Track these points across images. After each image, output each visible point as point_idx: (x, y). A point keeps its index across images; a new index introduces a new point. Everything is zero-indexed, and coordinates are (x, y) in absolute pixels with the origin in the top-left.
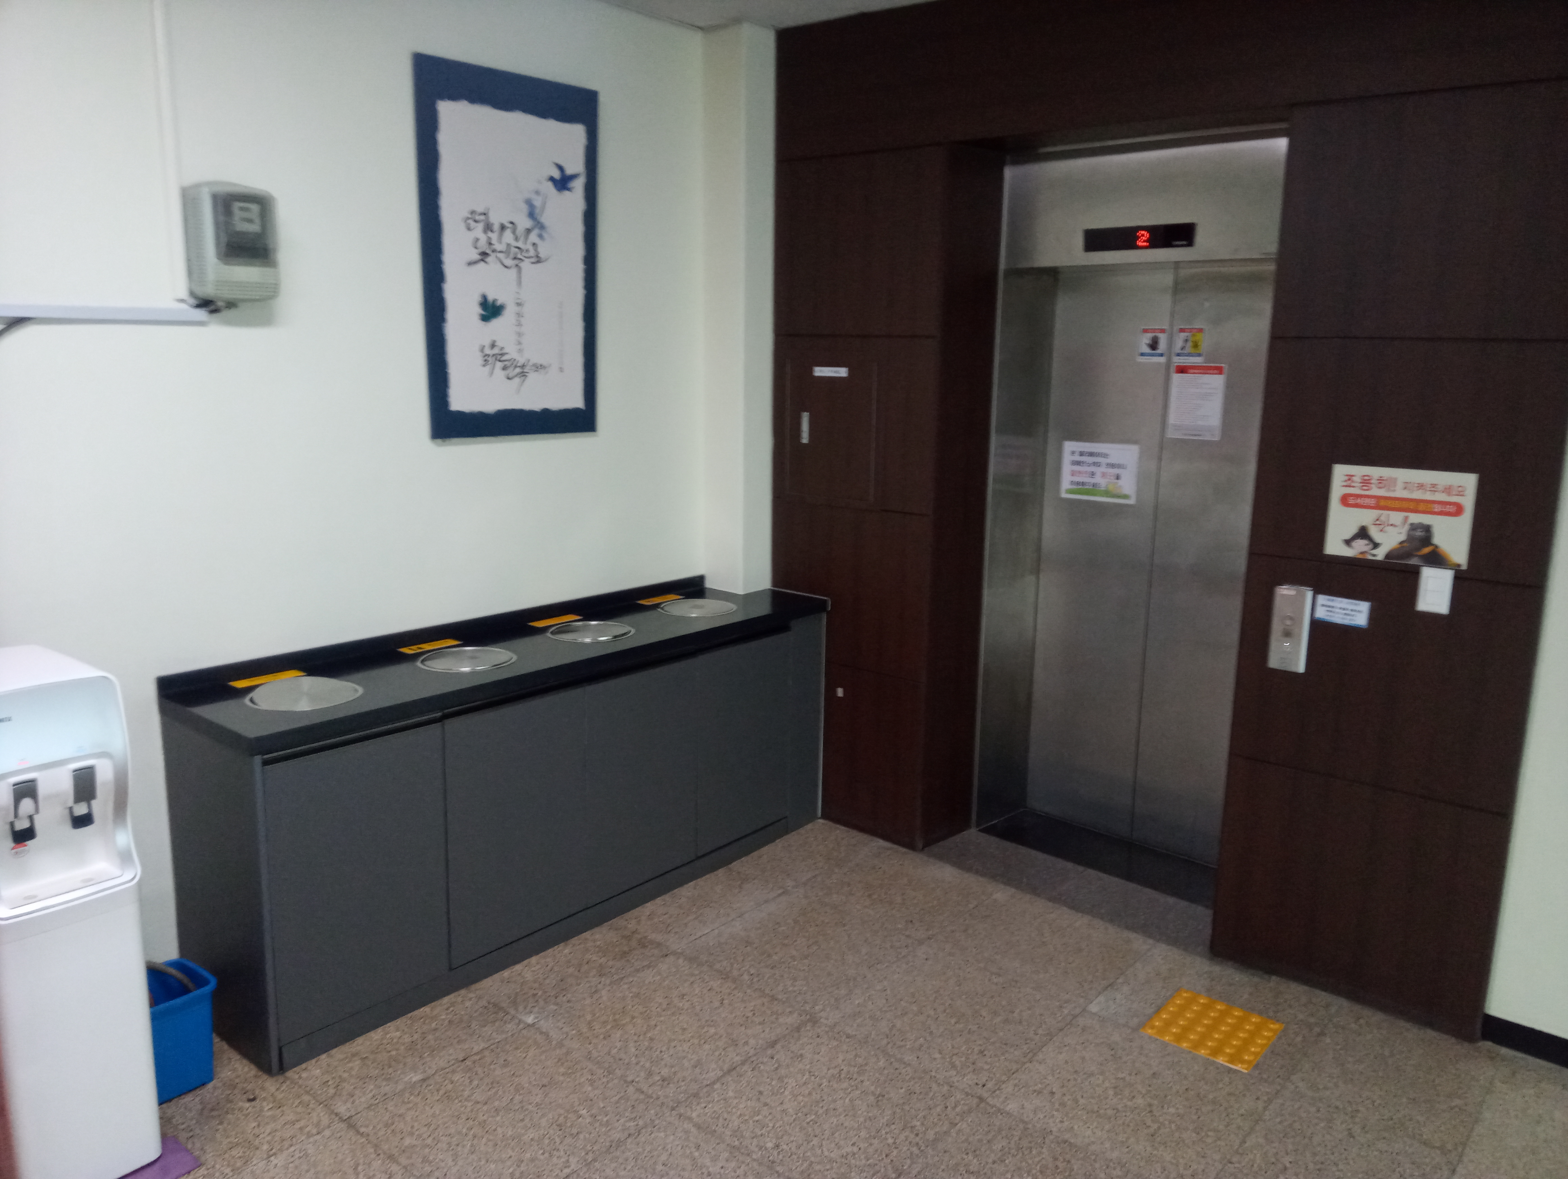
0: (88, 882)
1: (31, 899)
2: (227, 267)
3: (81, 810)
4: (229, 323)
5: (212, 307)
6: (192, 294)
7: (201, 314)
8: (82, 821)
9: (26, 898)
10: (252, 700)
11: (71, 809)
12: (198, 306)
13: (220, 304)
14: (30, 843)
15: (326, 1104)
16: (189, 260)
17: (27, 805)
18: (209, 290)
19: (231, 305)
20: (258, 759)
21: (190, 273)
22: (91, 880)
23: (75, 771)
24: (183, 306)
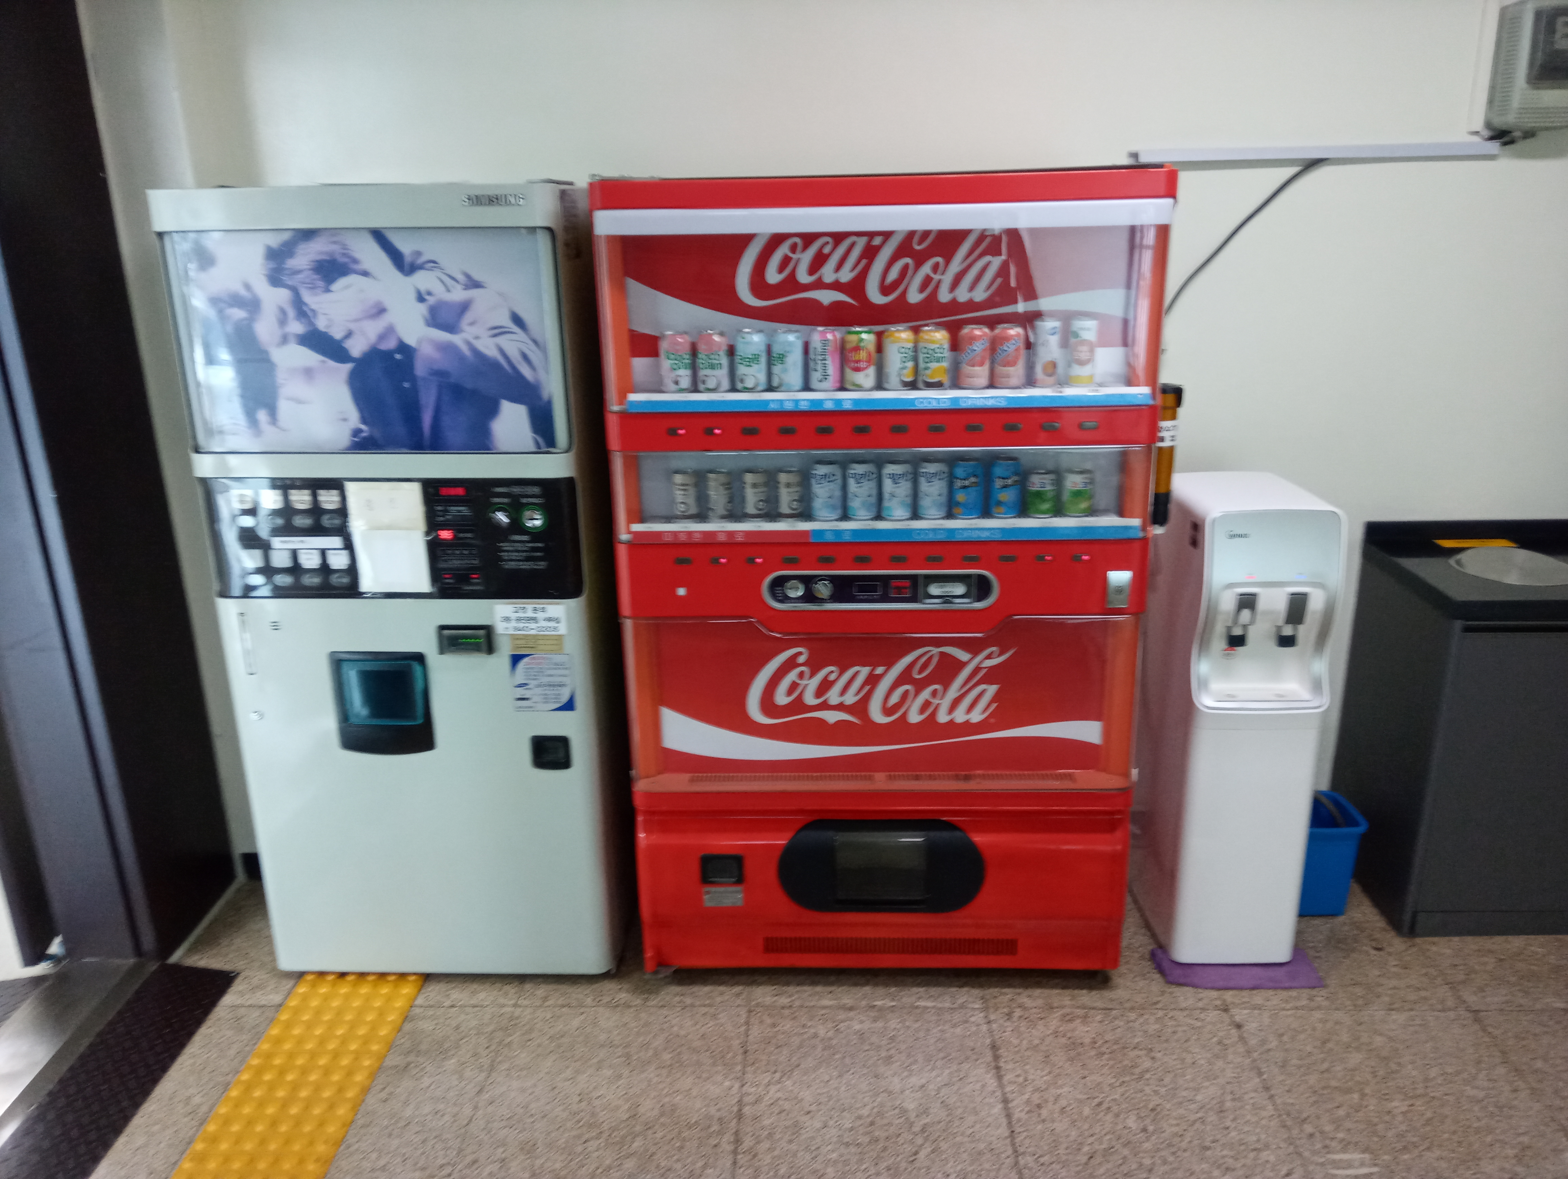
0: (1280, 698)
1: (1231, 698)
2: (1535, 92)
3: (1288, 631)
4: (1521, 155)
5: (1505, 139)
6: (1488, 125)
7: (1494, 147)
8: (1287, 641)
9: (1229, 695)
10: (1458, 562)
11: (1279, 628)
12: (1492, 138)
13: (1517, 134)
14: (1240, 649)
15: (1453, 986)
16: (1493, 88)
17: (1246, 614)
18: (1509, 119)
19: (1529, 134)
20: (1458, 624)
21: (1491, 102)
22: (1282, 696)
23: (1292, 594)
24: (1476, 139)
